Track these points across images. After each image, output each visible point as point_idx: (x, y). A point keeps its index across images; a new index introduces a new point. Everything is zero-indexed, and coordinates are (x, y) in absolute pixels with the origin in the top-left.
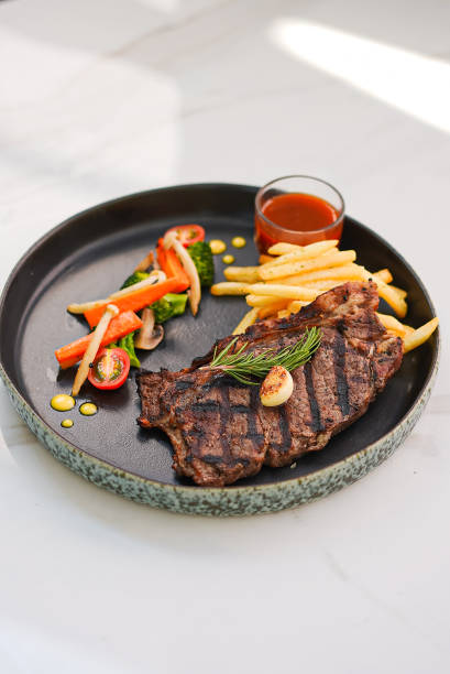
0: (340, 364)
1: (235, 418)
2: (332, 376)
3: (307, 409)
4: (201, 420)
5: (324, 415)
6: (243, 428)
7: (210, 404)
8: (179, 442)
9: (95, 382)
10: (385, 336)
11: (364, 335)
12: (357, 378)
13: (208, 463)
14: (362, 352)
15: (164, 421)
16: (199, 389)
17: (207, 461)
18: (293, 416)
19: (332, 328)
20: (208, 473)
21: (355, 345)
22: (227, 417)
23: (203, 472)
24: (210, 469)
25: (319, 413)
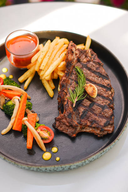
0: (90, 69)
1: (94, 108)
2: (93, 74)
3: (101, 88)
4: (88, 118)
5: (105, 85)
6: (99, 109)
7: (84, 112)
8: (91, 129)
9: (47, 141)
10: (87, 52)
11: (84, 57)
12: (97, 69)
13: (107, 126)
14: (89, 61)
15: (78, 130)
16: (74, 112)
17: (106, 125)
18: (101, 93)
19: (77, 63)
20: (110, 128)
21: (86, 61)
22: (92, 111)
23: (108, 129)
24: (109, 126)
25: (104, 86)
